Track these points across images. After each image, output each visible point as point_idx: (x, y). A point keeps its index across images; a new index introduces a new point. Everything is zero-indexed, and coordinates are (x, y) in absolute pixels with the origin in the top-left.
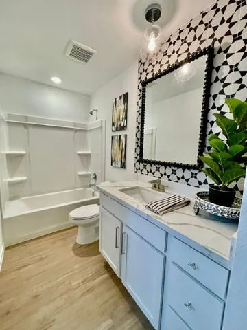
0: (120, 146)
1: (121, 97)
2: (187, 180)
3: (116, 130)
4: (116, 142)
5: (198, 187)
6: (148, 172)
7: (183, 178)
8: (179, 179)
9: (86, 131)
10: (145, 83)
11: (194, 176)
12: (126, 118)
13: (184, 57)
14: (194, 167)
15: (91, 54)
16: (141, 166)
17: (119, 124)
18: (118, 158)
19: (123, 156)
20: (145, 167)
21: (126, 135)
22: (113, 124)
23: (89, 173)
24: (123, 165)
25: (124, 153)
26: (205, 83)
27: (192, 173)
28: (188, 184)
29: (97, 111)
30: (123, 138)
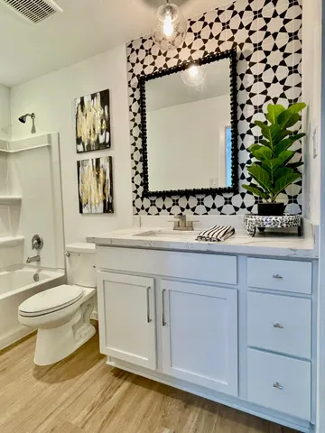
0: (98, 176)
1: (93, 96)
2: (220, 209)
3: (89, 149)
4: (89, 170)
5: (235, 214)
6: (159, 210)
7: (214, 207)
8: (208, 209)
9: (6, 155)
10: (143, 80)
11: (228, 201)
12: (108, 129)
13: (199, 55)
14: (228, 190)
15: (51, 10)
16: (147, 202)
17: (93, 139)
18: (96, 197)
19: (108, 193)
20: (153, 203)
21: (110, 158)
22: (79, 141)
23: (19, 237)
24: (109, 208)
25: (108, 186)
26: (232, 90)
27: (226, 199)
28: (222, 214)
29: (32, 116)
30: (104, 163)
